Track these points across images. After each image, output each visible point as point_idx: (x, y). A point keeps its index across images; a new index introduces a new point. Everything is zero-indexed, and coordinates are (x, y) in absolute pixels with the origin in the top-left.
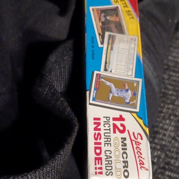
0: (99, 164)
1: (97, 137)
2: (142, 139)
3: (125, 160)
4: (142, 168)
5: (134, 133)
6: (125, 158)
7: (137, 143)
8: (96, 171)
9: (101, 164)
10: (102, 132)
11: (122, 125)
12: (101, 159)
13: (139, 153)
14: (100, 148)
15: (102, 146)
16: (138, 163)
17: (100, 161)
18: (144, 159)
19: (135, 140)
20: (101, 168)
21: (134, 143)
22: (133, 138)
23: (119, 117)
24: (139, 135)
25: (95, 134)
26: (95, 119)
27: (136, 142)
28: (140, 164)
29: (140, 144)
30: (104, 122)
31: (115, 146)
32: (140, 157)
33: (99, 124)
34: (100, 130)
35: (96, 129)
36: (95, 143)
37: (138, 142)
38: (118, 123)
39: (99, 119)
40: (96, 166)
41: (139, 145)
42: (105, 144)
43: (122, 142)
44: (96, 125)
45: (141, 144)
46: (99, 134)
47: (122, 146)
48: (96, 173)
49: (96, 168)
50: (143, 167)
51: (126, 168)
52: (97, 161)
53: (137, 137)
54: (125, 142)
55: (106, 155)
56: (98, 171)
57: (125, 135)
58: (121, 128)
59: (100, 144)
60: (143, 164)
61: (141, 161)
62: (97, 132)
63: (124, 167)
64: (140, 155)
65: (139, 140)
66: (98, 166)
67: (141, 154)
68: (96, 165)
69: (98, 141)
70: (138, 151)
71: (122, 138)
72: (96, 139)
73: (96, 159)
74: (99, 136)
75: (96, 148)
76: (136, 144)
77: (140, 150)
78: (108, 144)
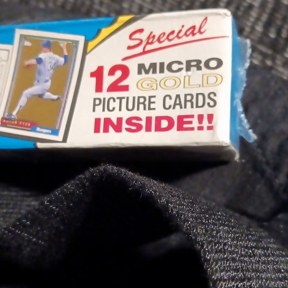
0: (191, 122)
1: (134, 125)
2: (141, 31)
3: (184, 66)
4: (202, 30)
5: (129, 48)
6: (181, 66)
7: (150, 41)
8: (205, 128)
9: (192, 116)
10: (125, 115)
11: (112, 72)
12: (180, 118)
13: (171, 37)
14: (159, 119)
15: (153, 114)
16: (191, 38)
17: (185, 120)
18: (183, 26)
19: (144, 44)
20: (201, 118)
21: (149, 48)
22: (139, 50)
23: (94, 79)
24: (134, 37)
25: (128, 130)
26: (97, 130)
27: (148, 43)
28: (193, 34)
29: (152, 35)
30: (104, 110)
31: (154, 87)
32: (180, 35)
33: (108, 121)
34: (120, 120)
35: (118, 129)
36: (148, 129)
37: (149, 38)
38: (108, 80)
39: (97, 121)
40: (196, 129)
41: (154, 37)
42: (150, 109)
43: (147, 72)
44: (111, 128)
45: (151, 33)
46: (129, 121)
47: (154, 72)
48: (210, 128)
49: (200, 128)
50: (200, 28)
51: (202, 65)
52: (185, 126)
53: (138, 42)
54: (147, 67)
55: (172, 107)
56: (205, 123)
57: (132, 65)
58: (119, 74)
59: (149, 120)
60: (194, 27)
61: (188, 33)
62: (125, 125)
63: (199, 68)
64: (175, 34)
65: (144, 36)
66: (195, 123)
67: (173, 32)
68: (192, 129)
69: (143, 123)
70: (168, 38)
71: (140, 73)
72: (139, 128)
73: (180, 128)
74: (134, 121)
75: (158, 128)
76: (152, 43)
77: (164, 34)
78: (150, 103)
